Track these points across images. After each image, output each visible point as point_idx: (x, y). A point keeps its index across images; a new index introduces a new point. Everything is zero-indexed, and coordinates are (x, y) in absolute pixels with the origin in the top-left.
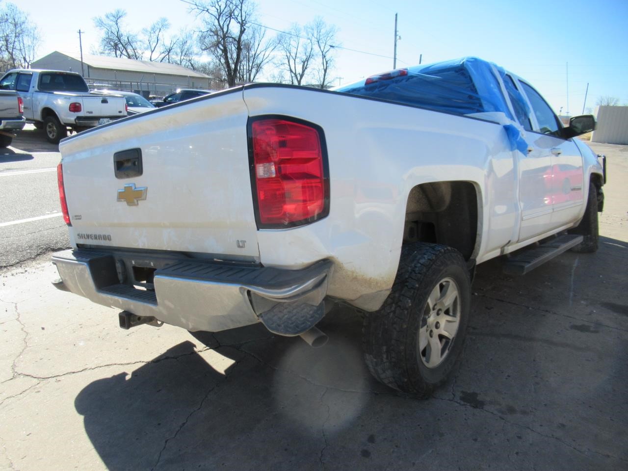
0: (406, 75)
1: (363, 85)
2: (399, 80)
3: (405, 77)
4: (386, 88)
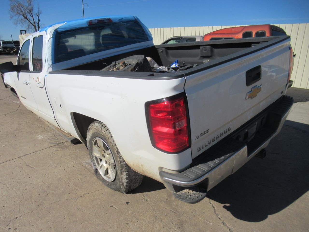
0: (112, 22)
1: (87, 26)
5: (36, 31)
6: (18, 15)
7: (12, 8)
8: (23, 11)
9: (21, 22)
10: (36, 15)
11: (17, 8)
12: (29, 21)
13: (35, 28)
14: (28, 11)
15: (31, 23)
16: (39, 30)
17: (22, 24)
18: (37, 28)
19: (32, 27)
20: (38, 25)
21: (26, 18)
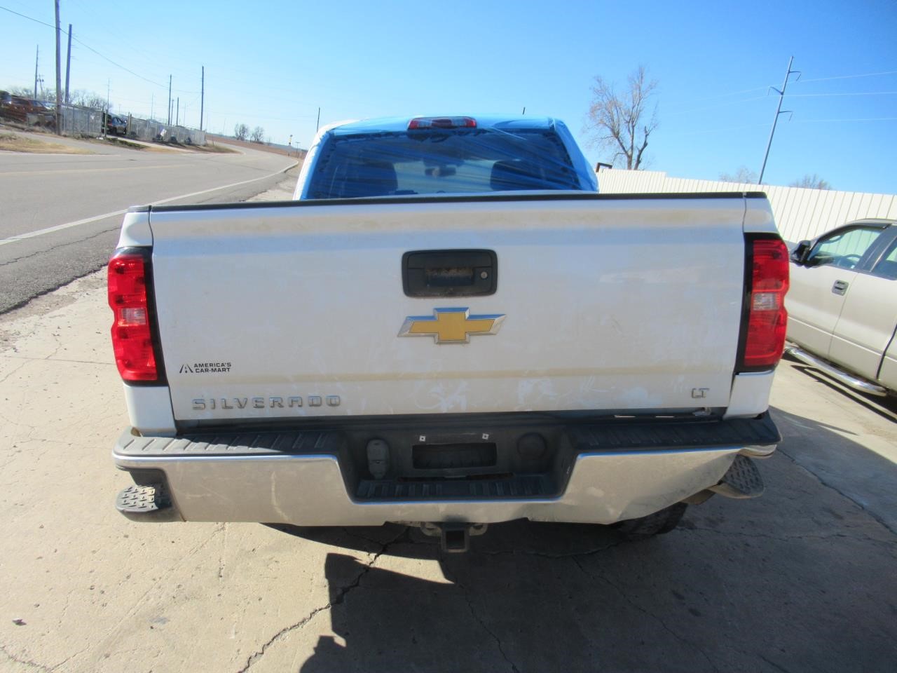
0: (475, 127)
1: (405, 129)
2: (463, 132)
3: (473, 129)
4: (443, 140)
5: (630, 168)
6: (601, 126)
7: (593, 110)
8: (615, 118)
9: (601, 144)
10: (643, 129)
11: (604, 109)
12: (621, 144)
13: (630, 163)
14: (628, 119)
15: (624, 148)
16: (636, 168)
17: (604, 148)
18: (634, 163)
19: (624, 159)
20: (639, 157)
21: (616, 135)
